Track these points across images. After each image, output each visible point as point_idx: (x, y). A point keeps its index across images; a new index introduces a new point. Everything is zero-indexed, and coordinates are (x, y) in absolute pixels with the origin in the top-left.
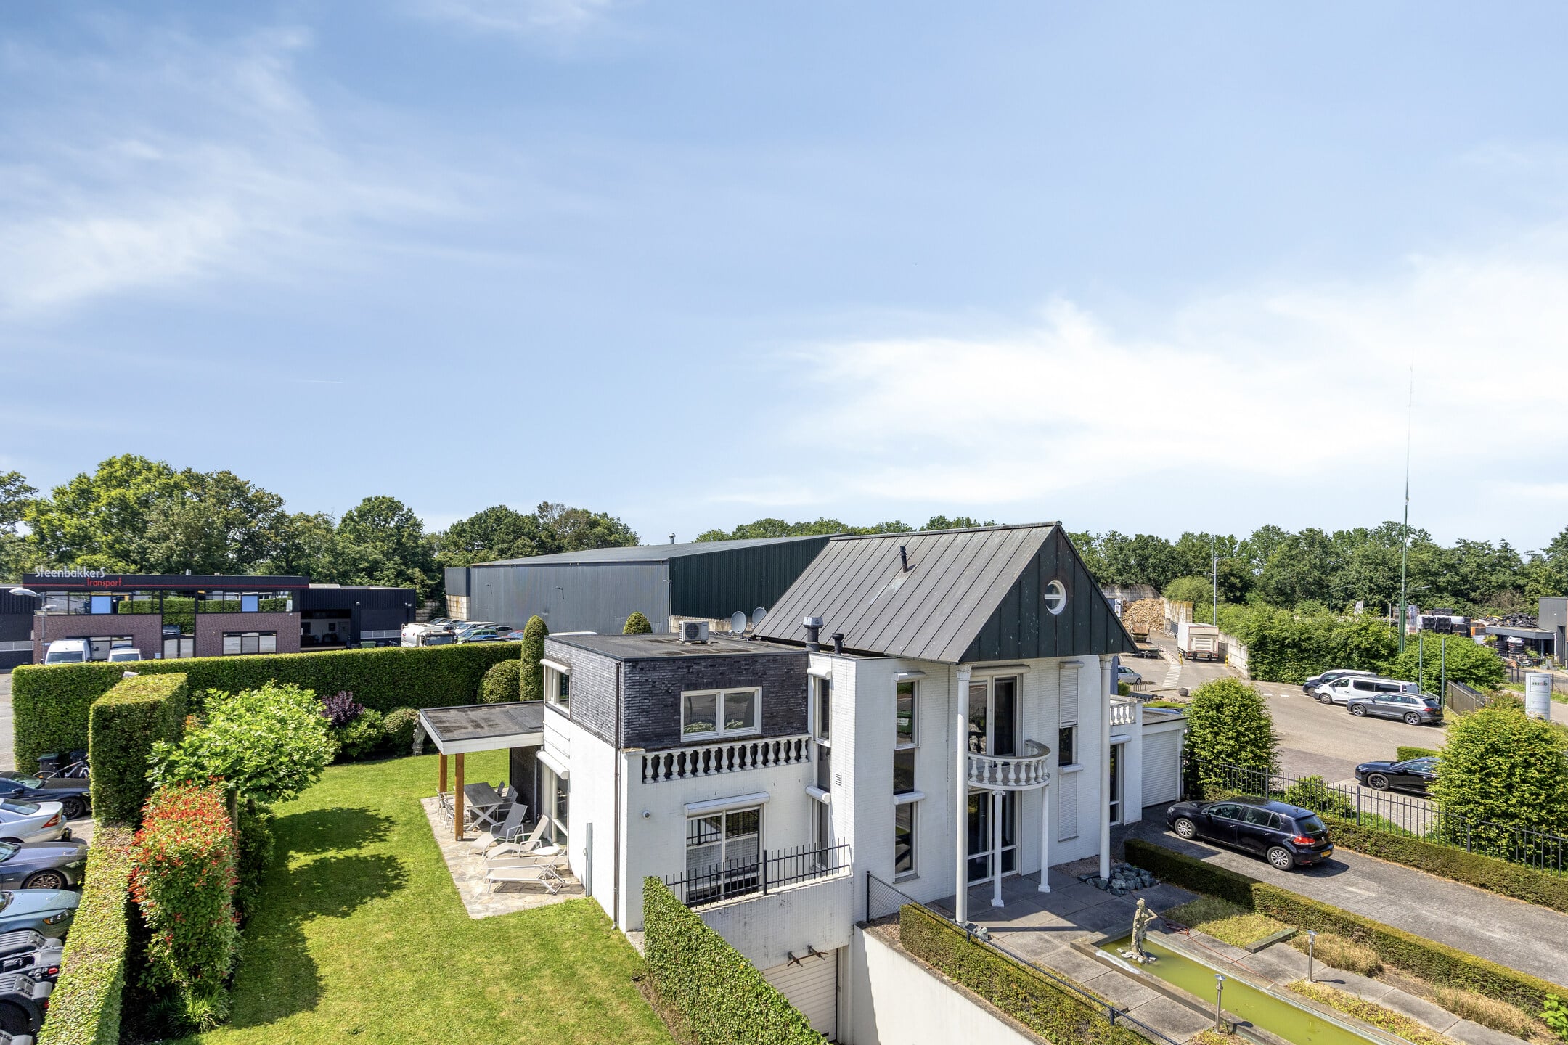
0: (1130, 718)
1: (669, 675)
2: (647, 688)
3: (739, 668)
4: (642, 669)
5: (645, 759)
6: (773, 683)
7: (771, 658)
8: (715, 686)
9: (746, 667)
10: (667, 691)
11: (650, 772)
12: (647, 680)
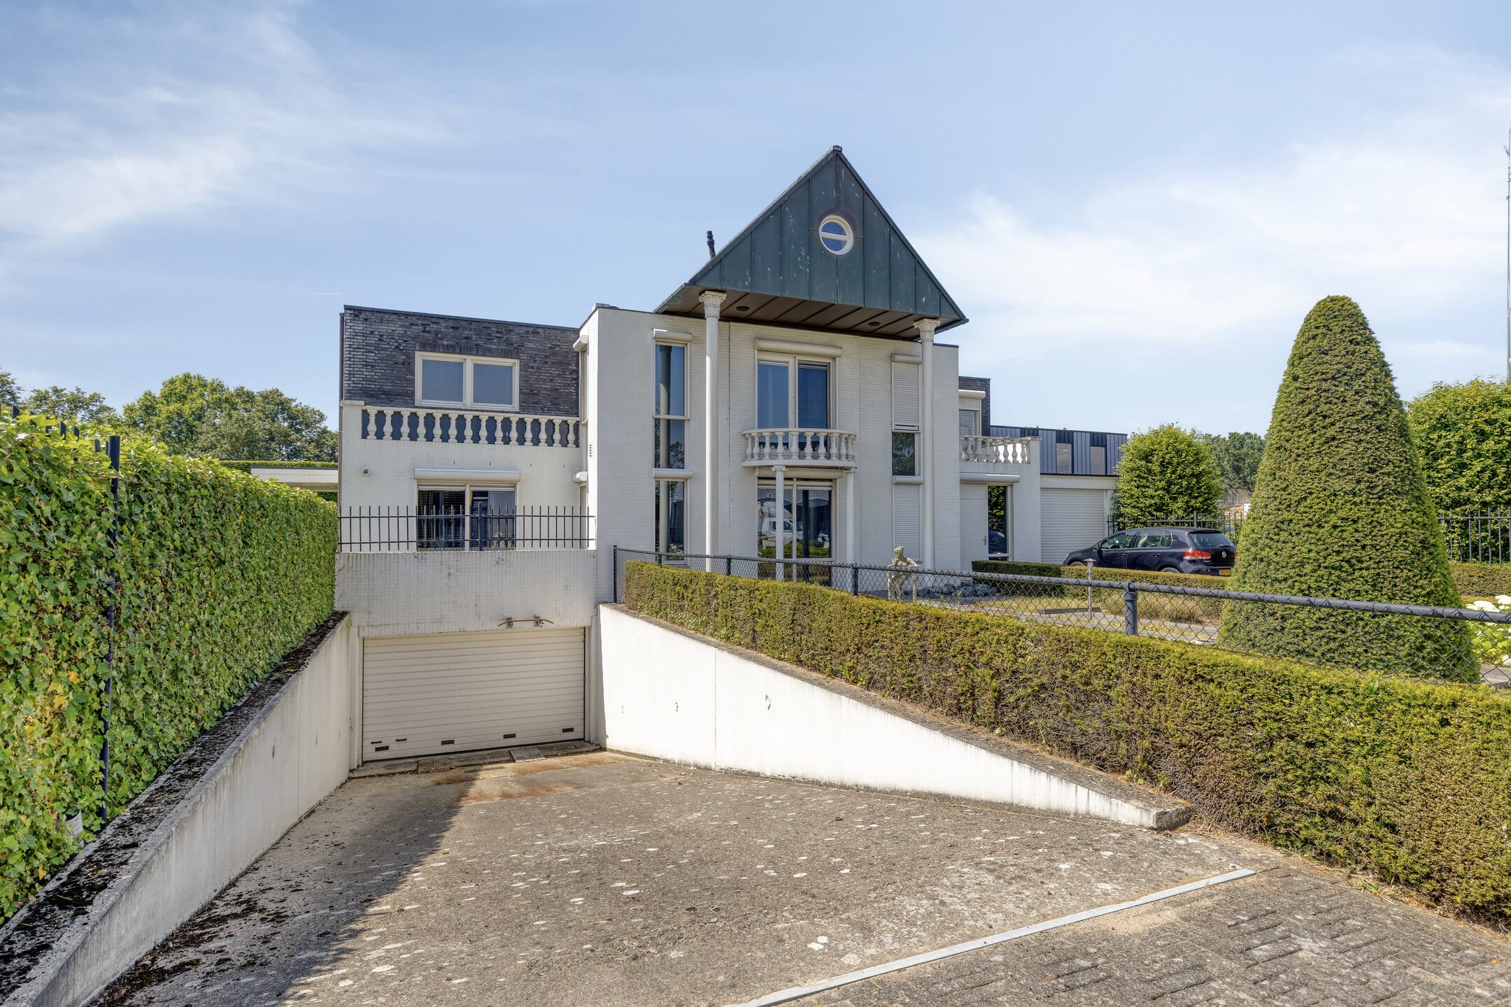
0: (1023, 457)
1: (400, 330)
2: (373, 340)
3: (489, 335)
4: (366, 320)
5: (365, 414)
6: (533, 358)
7: (531, 329)
8: (458, 351)
9: (498, 335)
10: (397, 347)
11: (372, 427)
12: (372, 332)
